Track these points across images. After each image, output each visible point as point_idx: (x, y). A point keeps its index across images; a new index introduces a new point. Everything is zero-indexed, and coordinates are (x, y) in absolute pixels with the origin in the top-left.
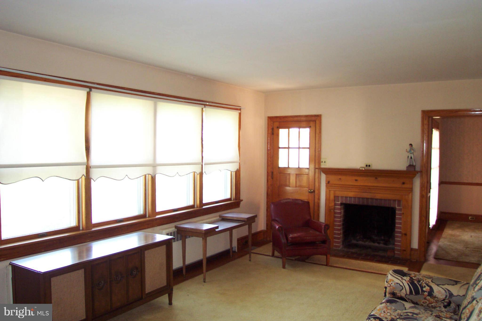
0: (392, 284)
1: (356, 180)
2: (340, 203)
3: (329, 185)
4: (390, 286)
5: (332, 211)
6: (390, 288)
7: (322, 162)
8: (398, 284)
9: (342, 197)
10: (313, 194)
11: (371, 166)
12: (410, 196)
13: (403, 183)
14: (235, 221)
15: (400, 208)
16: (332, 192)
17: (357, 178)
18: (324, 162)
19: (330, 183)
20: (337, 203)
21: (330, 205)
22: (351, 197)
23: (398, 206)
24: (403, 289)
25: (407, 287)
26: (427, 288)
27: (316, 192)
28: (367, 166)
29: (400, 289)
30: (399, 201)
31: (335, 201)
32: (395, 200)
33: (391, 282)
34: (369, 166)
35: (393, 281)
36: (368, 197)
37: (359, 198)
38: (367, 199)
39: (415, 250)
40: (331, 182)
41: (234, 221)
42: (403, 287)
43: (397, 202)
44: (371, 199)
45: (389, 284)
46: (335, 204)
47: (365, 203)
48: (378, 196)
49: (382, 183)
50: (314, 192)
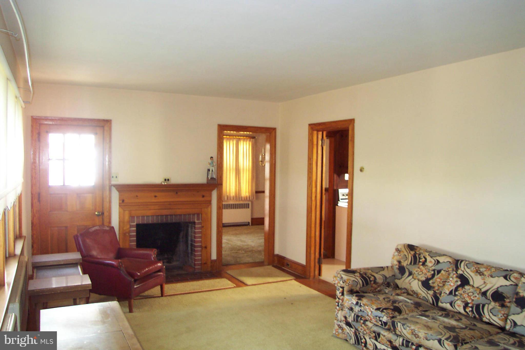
0: (350, 282)
1: (155, 196)
2: (135, 224)
3: (124, 204)
4: (349, 284)
5: (127, 234)
6: (349, 287)
7: (113, 177)
8: (354, 281)
9: (138, 217)
10: (101, 217)
11: (170, 180)
12: (210, 209)
13: (203, 196)
14: (57, 267)
15: (199, 221)
16: (127, 212)
17: (157, 194)
18: (115, 177)
19: (124, 202)
20: (132, 224)
21: (125, 228)
22: (148, 216)
23: (197, 220)
24: (358, 284)
25: (361, 282)
26: (372, 278)
27: (106, 214)
28: (165, 180)
29: (356, 285)
30: (198, 214)
31: (130, 223)
32: (194, 214)
33: (349, 281)
34: (168, 180)
35: (350, 280)
36: (167, 213)
37: (157, 216)
38: (167, 216)
39: (214, 261)
40: (126, 201)
41: (55, 267)
42: (358, 283)
43: (196, 216)
44: (171, 215)
45: (347, 283)
46: (131, 226)
47: (164, 221)
48: (179, 212)
49: (183, 198)
50: (103, 214)
